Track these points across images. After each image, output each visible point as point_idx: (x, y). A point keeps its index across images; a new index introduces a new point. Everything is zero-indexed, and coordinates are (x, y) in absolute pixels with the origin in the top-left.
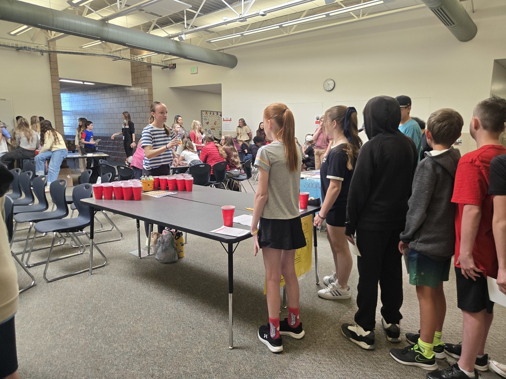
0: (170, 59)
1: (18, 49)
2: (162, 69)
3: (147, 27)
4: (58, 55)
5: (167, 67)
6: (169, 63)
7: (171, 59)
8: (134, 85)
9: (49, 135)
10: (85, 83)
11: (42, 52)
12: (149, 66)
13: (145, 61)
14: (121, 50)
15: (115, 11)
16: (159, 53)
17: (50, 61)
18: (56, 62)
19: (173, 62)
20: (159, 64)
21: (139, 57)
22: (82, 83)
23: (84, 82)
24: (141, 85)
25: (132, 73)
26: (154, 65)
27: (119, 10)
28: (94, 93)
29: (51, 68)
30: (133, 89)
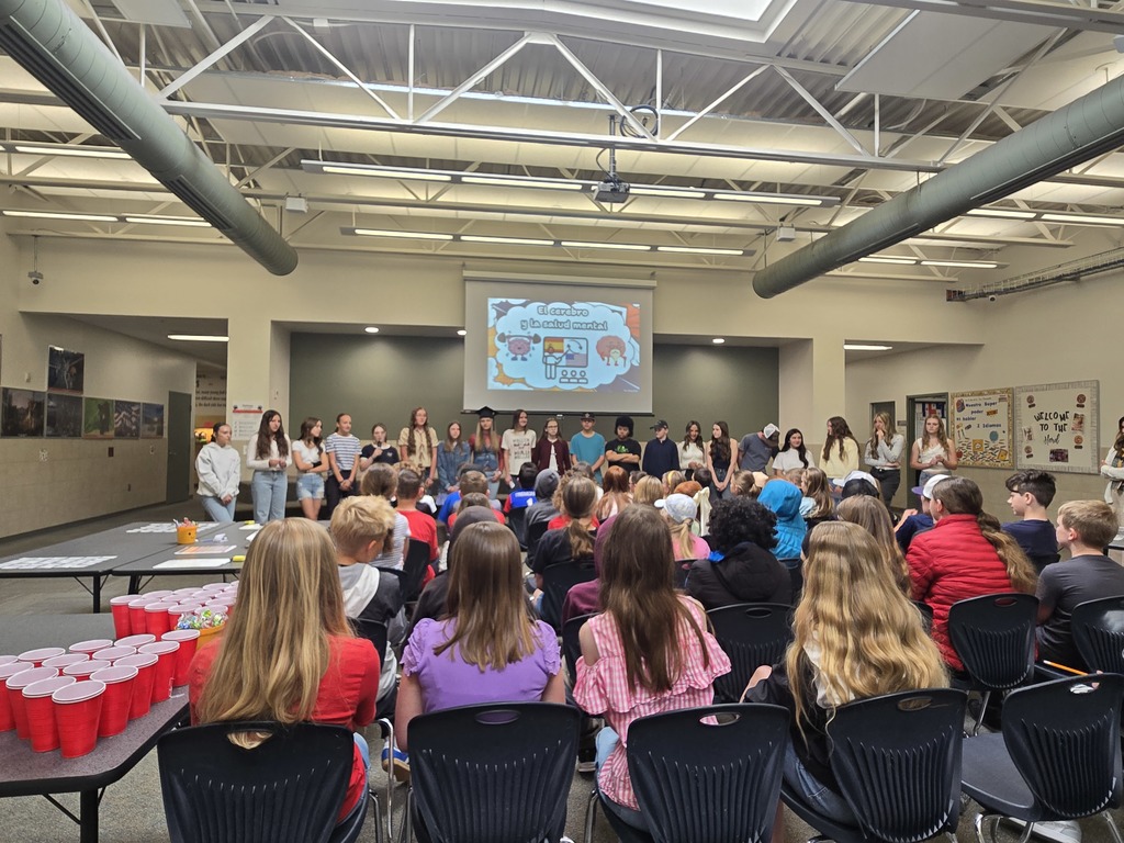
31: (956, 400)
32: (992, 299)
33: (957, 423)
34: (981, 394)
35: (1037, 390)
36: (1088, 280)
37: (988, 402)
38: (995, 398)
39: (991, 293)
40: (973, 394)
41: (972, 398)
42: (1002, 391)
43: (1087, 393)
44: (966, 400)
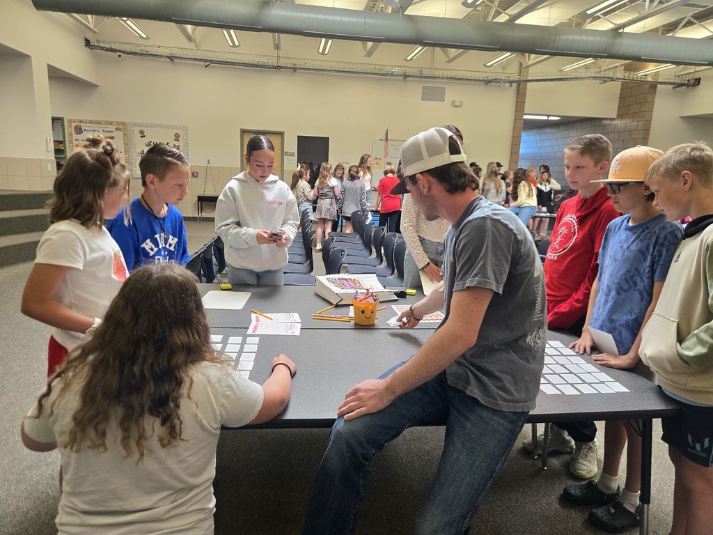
0: (693, 71)
1: (487, 82)
2: (674, 88)
3: (672, 27)
4: (529, 84)
5: (683, 85)
6: (691, 77)
7: (696, 72)
8: (620, 116)
9: (524, 187)
10: (551, 118)
11: (511, 82)
12: (653, 86)
13: (650, 79)
14: (617, 67)
15: (639, 13)
16: (678, 63)
17: (518, 94)
18: (525, 94)
19: (697, 76)
20: (672, 81)
21: (640, 74)
22: (545, 118)
23: (548, 116)
24: (633, 115)
25: (620, 98)
26: (662, 83)
27: (646, 10)
28: (553, 131)
29: (517, 102)
30: (617, 122)
31: (74, 125)
32: (120, 56)
33: (75, 143)
34: (99, 123)
35: (147, 127)
36: (179, 63)
37: (105, 130)
38: (112, 128)
39: (120, 51)
40: (91, 122)
41: (91, 125)
42: (118, 123)
43: (180, 132)
44: (83, 126)
